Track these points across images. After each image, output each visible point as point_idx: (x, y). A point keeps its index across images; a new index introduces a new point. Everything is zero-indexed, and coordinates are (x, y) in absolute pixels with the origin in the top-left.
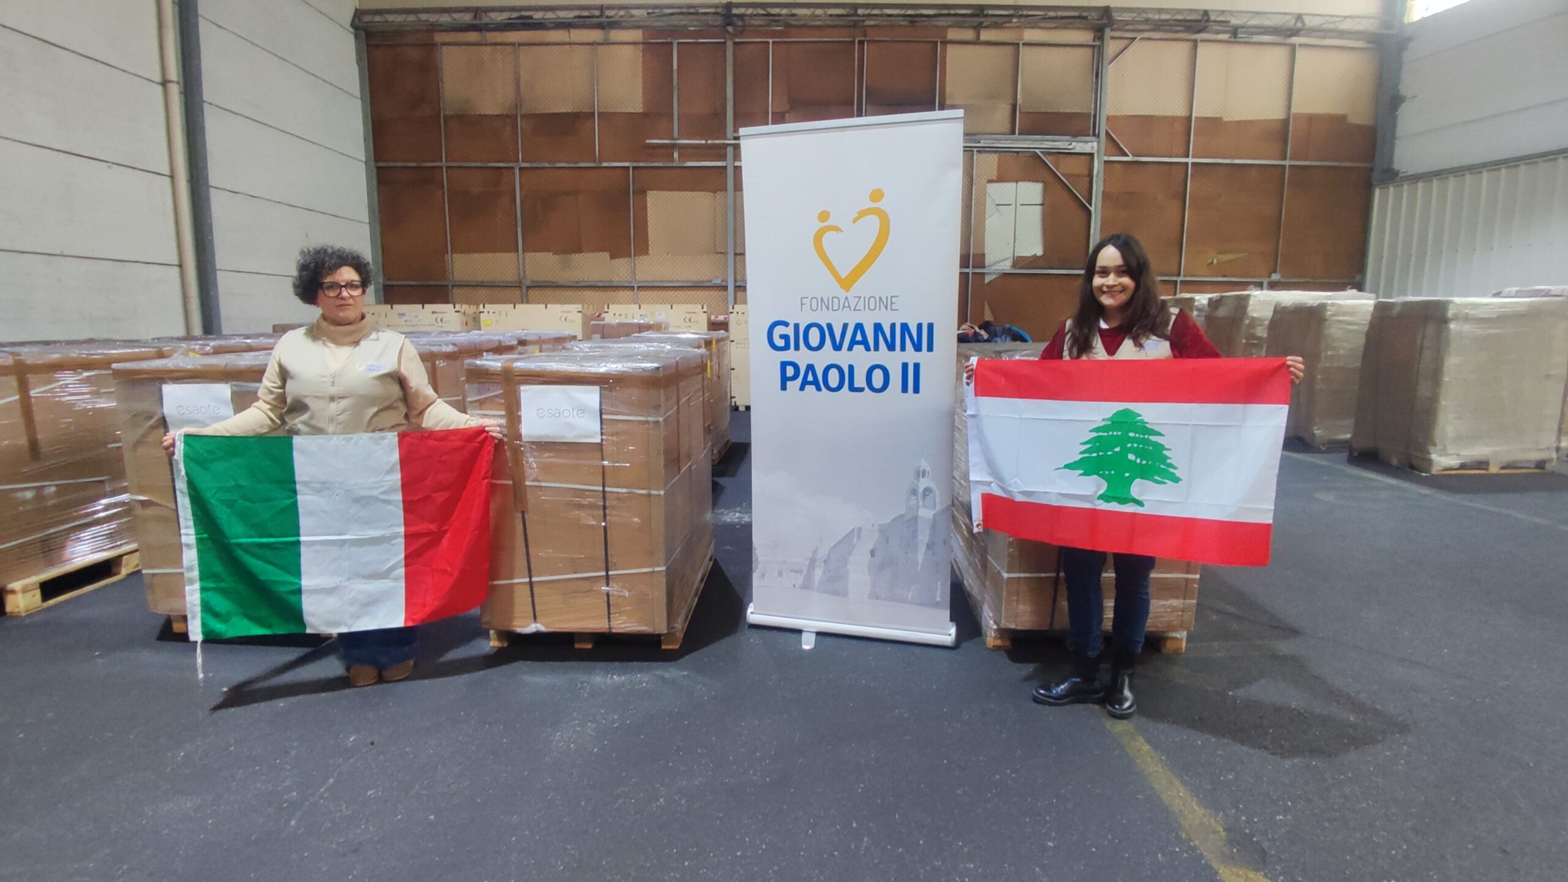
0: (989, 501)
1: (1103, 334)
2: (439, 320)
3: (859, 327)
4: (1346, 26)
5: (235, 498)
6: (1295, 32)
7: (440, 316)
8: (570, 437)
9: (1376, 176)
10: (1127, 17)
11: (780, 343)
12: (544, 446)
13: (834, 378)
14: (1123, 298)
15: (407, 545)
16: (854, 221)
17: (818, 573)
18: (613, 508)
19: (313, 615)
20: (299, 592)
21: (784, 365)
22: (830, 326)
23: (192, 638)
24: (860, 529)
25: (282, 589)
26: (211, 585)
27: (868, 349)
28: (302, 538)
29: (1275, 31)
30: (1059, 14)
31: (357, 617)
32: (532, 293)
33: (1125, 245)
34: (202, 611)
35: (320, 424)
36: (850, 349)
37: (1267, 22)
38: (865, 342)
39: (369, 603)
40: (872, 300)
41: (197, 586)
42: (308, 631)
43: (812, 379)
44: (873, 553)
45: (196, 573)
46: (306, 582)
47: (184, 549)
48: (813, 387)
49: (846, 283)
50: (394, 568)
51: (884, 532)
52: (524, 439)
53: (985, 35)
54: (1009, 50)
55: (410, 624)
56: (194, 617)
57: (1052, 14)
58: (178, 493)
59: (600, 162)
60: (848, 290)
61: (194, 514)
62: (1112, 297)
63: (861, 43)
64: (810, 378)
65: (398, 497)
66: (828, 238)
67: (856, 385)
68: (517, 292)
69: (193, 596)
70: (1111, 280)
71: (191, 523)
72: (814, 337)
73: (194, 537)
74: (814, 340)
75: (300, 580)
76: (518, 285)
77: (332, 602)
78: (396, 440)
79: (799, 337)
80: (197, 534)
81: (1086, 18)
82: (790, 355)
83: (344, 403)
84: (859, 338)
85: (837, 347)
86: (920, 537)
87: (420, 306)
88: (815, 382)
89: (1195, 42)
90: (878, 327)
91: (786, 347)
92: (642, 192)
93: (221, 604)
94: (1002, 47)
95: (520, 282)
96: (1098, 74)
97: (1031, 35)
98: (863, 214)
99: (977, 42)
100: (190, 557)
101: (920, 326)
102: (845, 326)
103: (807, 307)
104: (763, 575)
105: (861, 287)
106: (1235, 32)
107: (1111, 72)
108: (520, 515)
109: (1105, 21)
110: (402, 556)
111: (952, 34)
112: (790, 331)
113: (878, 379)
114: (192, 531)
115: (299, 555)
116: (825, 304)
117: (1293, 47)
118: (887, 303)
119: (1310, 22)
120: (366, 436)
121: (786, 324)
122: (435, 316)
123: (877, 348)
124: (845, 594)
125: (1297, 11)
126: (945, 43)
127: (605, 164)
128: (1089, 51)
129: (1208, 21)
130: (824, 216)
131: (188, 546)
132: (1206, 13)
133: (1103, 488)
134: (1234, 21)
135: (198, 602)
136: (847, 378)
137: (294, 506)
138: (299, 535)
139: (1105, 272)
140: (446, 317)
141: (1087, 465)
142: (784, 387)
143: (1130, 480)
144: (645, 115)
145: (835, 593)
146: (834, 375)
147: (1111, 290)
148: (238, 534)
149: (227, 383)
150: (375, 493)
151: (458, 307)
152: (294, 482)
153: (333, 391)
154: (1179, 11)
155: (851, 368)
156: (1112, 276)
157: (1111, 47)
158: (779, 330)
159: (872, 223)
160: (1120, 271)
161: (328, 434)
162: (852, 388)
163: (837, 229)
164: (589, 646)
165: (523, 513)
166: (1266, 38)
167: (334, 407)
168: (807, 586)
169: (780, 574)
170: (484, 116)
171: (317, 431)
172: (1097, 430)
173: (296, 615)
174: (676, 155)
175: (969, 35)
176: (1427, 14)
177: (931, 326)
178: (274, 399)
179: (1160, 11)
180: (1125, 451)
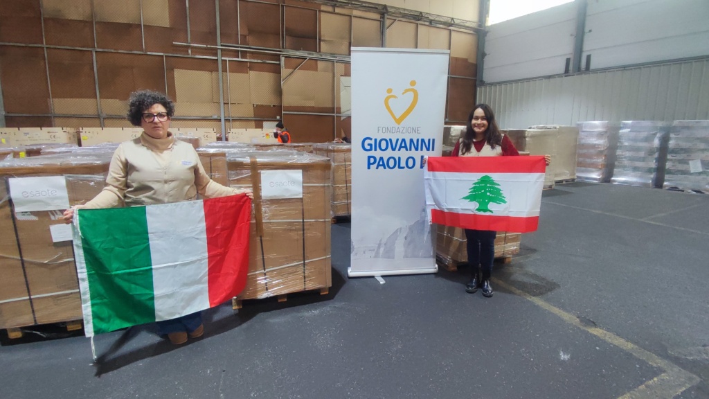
0: (434, 212)
1: (474, 143)
2: (52, 137)
3: (403, 140)
4: (468, 24)
5: (112, 247)
6: (451, 25)
7: (53, 134)
8: (287, 196)
9: (477, 83)
10: (392, 10)
11: (368, 147)
12: (274, 201)
13: (392, 163)
14: (483, 129)
15: (210, 262)
16: (403, 94)
17: (382, 250)
18: (308, 229)
19: (160, 311)
20: (153, 298)
21: (369, 158)
22: (390, 140)
23: (87, 335)
24: (401, 229)
25: (143, 298)
26: (98, 301)
27: (407, 150)
28: (153, 267)
29: (444, 23)
30: (367, 5)
31: (184, 308)
32: (107, 122)
33: (485, 108)
34: (93, 319)
35: (160, 197)
36: (399, 150)
37: (442, 20)
38: (405, 147)
39: (191, 299)
40: (409, 129)
41: (89, 303)
42: (157, 320)
43: (382, 163)
44: (406, 238)
45: (88, 296)
46: (156, 292)
47: (80, 282)
48: (382, 167)
49: (399, 121)
50: (202, 278)
51: (411, 228)
52: (263, 198)
53: (337, 10)
54: (347, 18)
55: (213, 306)
56: (88, 323)
57: (364, 5)
58: (75, 247)
59: (146, 52)
60: (399, 124)
61: (86, 259)
62: (480, 129)
63: (282, 6)
64: (381, 163)
65: (204, 236)
66: (391, 101)
67: (401, 166)
68: (97, 121)
69: (87, 310)
70: (479, 121)
71: (84, 265)
72: (383, 145)
73: (86, 273)
74: (383, 146)
75: (153, 291)
76: (98, 117)
77: (171, 302)
78: (202, 203)
79: (377, 145)
80: (88, 271)
81: (377, 8)
82: (372, 153)
83: (173, 184)
84: (403, 145)
85: (394, 149)
86: (425, 229)
87: (39, 128)
88: (383, 165)
89: (417, 24)
90: (411, 141)
91: (371, 150)
92: (171, 70)
93: (106, 312)
94: (344, 17)
95: (99, 115)
96: (383, 33)
97: (356, 12)
98: (407, 91)
99: (333, 13)
100: (84, 286)
101: (429, 140)
102: (398, 140)
103: (380, 131)
104: (356, 254)
105: (405, 123)
106: (431, 22)
107: (387, 32)
108: (259, 238)
109: (384, 11)
110: (207, 269)
111: (323, 8)
112: (372, 142)
113: (411, 162)
114: (85, 270)
115: (152, 277)
116: (389, 130)
117: (450, 30)
118: (416, 130)
119: (456, 21)
120: (186, 203)
121: (371, 139)
122: (50, 134)
123: (410, 150)
124: (393, 258)
125: (451, 17)
126: (320, 11)
127: (149, 53)
128: (379, 23)
129: (422, 16)
130: (389, 91)
131: (83, 280)
132: (421, 13)
133: (477, 206)
134: (431, 18)
135: (91, 313)
136: (397, 163)
137: (148, 248)
138: (151, 265)
139: (477, 118)
140: (57, 135)
141: (471, 198)
142: (369, 168)
143: (488, 203)
144: (170, 29)
145: (389, 258)
146: (392, 162)
147: (479, 126)
148: (117, 269)
149: (62, 175)
150: (193, 235)
151: (65, 129)
152: (147, 233)
153: (166, 177)
154: (411, 11)
155: (399, 158)
156: (480, 120)
157: (388, 22)
158: (367, 142)
159: (411, 95)
160: (483, 118)
161: (164, 203)
162: (400, 167)
163: (395, 97)
164: (286, 300)
165: (261, 237)
166: (441, 26)
167: (167, 187)
168: (377, 256)
169: (364, 253)
170: (71, 20)
171: (157, 201)
172: (475, 184)
173: (151, 312)
174: (190, 51)
175: (330, 9)
176: (493, 24)
177: (434, 140)
178: (120, 185)
179: (404, 10)
180: (486, 192)
